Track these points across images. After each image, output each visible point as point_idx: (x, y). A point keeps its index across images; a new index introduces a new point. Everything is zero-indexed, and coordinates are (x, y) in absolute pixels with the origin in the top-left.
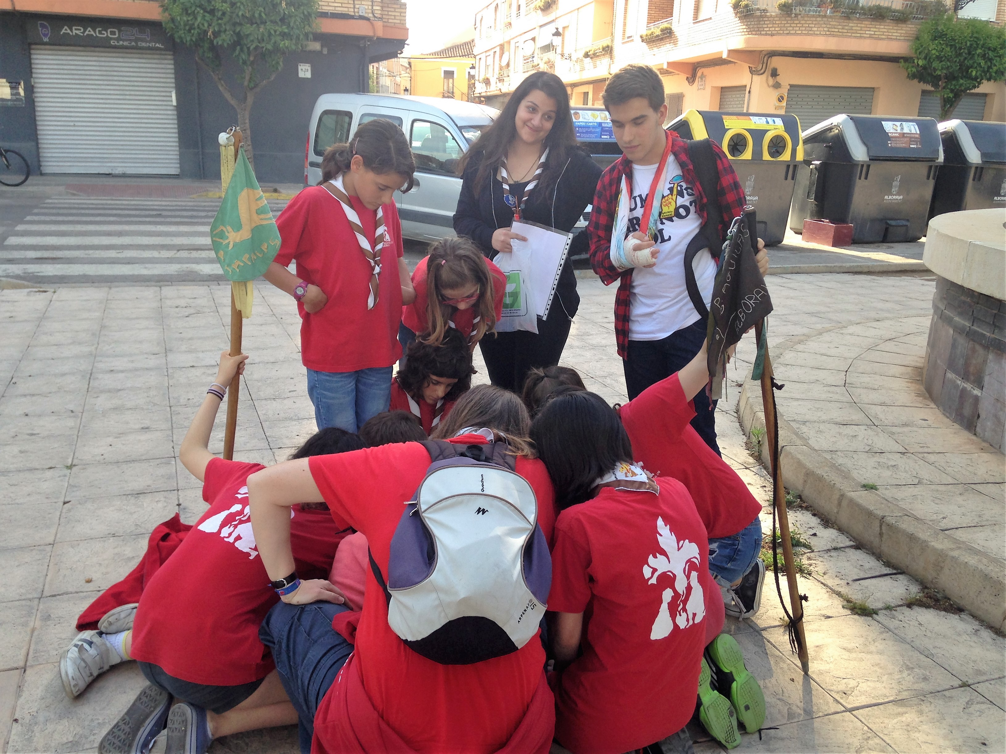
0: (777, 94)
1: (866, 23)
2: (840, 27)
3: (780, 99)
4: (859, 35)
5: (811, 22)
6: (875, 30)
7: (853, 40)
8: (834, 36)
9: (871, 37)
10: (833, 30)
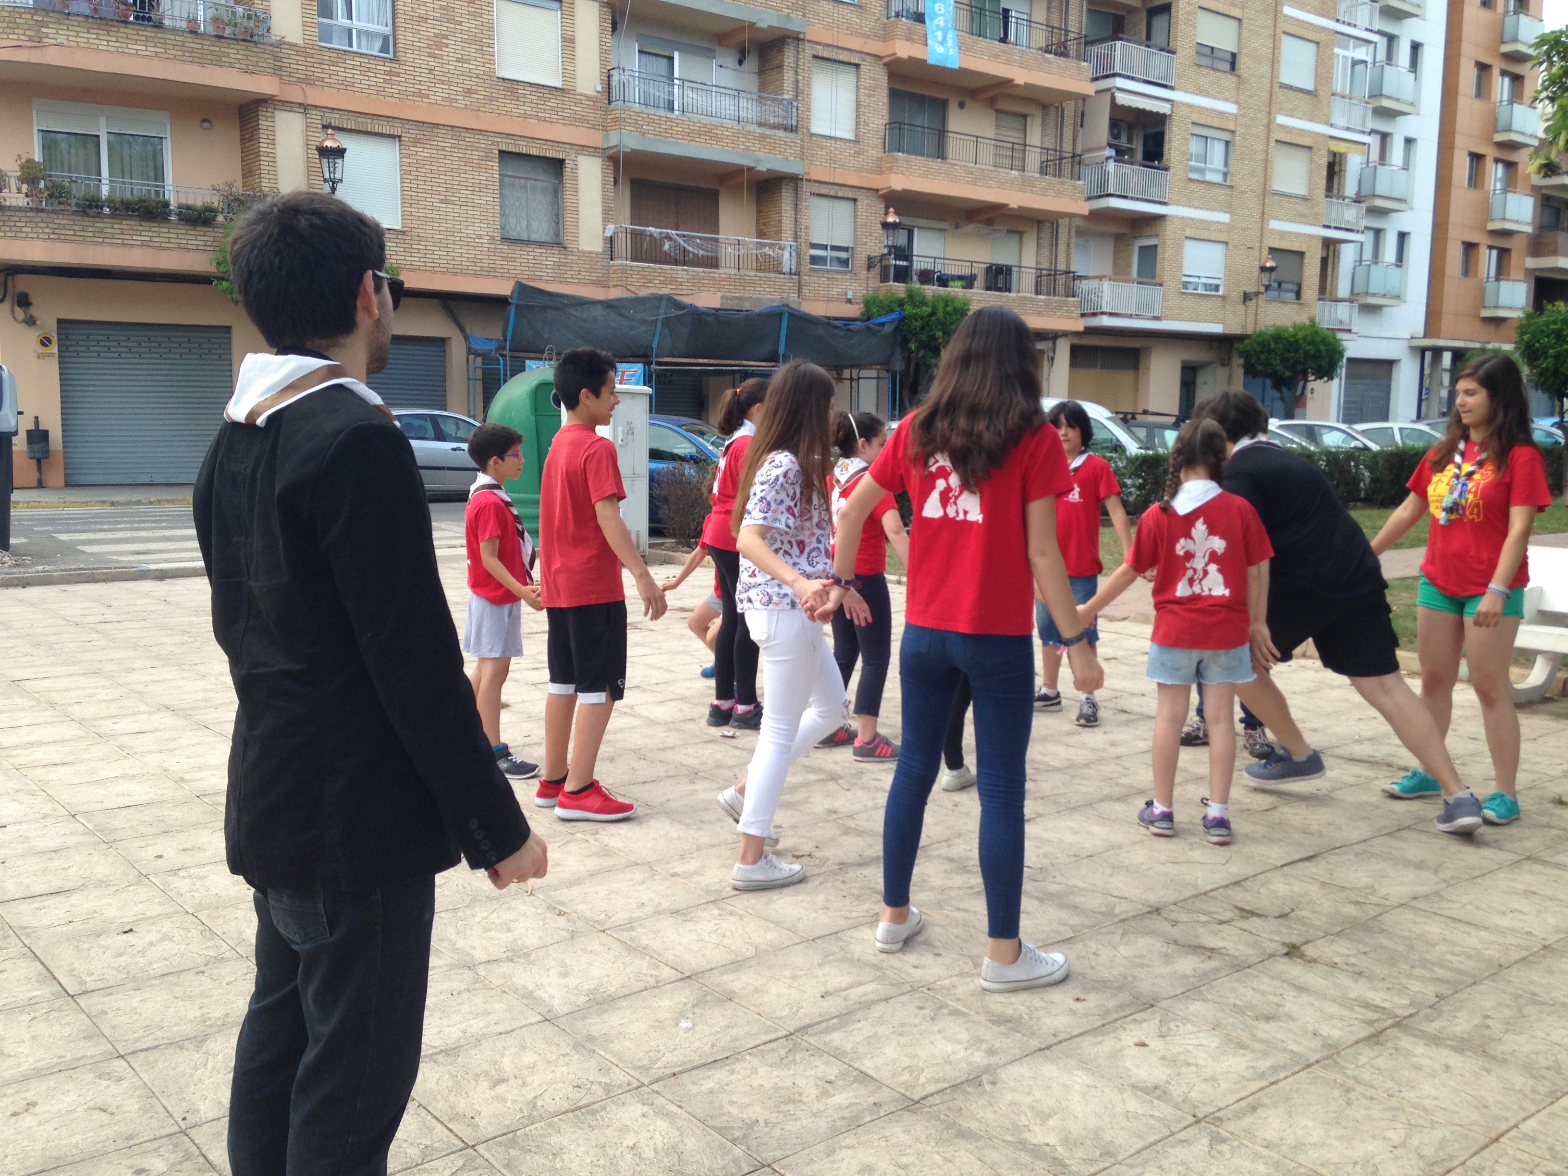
0: (37, 334)
1: (131, 223)
2: (77, 228)
3: (45, 342)
4: (119, 241)
5: (17, 219)
6: (150, 234)
7: (107, 249)
8: (66, 241)
9: (144, 244)
10: (63, 232)
